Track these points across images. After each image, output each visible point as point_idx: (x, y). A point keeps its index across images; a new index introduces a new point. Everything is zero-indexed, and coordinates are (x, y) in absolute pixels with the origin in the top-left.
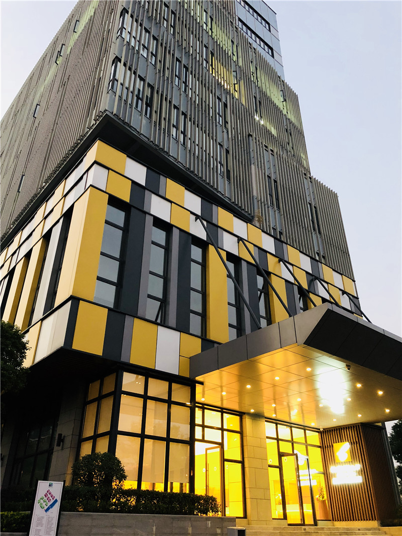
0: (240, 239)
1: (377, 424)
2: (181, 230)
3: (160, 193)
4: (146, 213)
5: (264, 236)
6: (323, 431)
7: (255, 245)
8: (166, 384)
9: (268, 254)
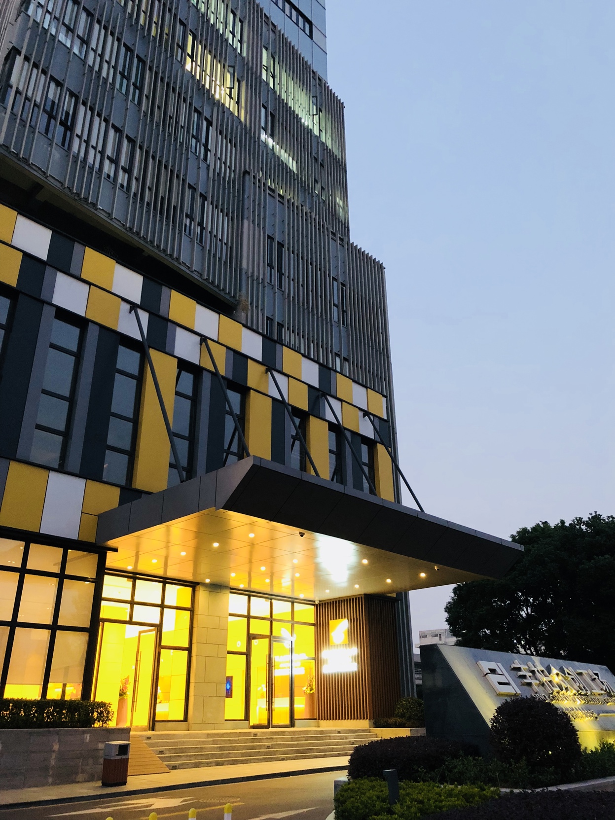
0: (204, 339)
1: (388, 595)
2: (102, 327)
3: (72, 271)
4: (43, 302)
5: (246, 332)
6: (320, 604)
7: (227, 348)
8: (60, 551)
9: (249, 360)
